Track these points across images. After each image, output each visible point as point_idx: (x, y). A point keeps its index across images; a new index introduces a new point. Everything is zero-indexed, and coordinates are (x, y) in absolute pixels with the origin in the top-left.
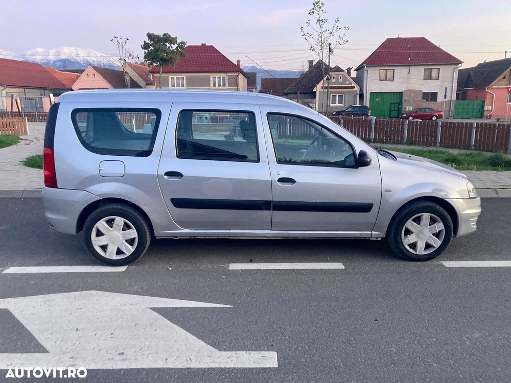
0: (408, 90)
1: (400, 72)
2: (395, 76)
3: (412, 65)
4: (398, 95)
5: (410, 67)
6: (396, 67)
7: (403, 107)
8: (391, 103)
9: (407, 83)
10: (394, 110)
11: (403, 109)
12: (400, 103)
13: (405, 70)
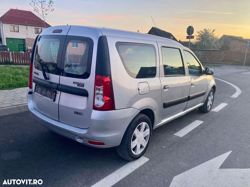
0: (28, 38)
1: (22, 28)
2: (19, 30)
3: (28, 25)
4: (22, 41)
5: (27, 26)
6: (19, 25)
7: (26, 47)
8: (19, 45)
9: (27, 34)
10: (21, 49)
11: (26, 48)
12: (24, 45)
13: (24, 27)
